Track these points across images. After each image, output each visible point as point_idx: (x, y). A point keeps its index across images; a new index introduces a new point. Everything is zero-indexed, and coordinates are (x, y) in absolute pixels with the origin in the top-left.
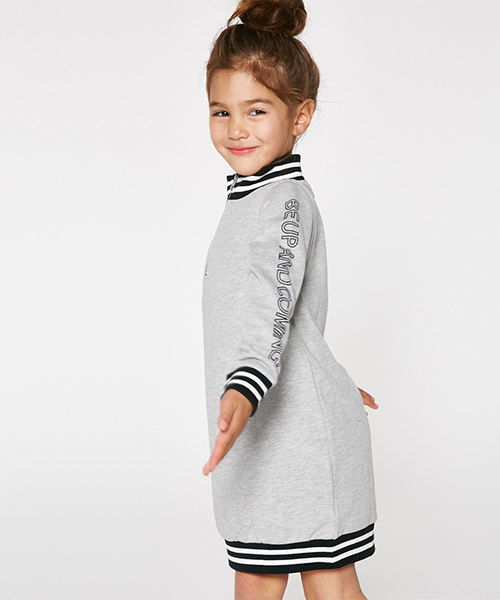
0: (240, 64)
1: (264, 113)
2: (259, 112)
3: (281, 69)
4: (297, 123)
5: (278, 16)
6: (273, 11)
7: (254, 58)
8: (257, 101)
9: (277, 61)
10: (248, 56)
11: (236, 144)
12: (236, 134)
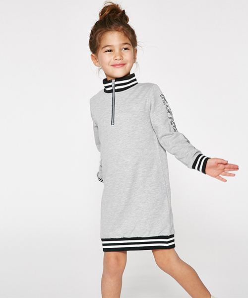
2: (126, 49)
8: (126, 44)
12: (118, 57)
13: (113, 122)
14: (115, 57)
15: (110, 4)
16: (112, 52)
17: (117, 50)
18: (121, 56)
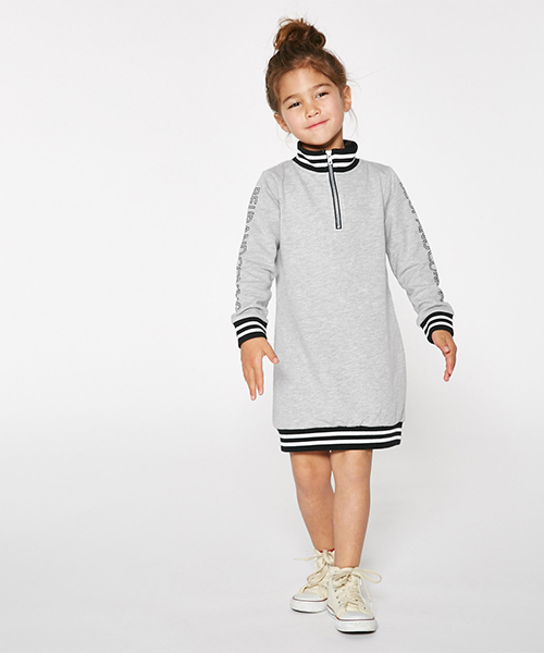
1: (327, 93)
2: (324, 94)
7: (308, 58)
8: (321, 85)
10: (304, 58)
11: (314, 120)
12: (312, 112)
13: (338, 225)
14: (307, 113)
15: (287, 23)
16: (301, 105)
17: (308, 100)
18: (316, 109)
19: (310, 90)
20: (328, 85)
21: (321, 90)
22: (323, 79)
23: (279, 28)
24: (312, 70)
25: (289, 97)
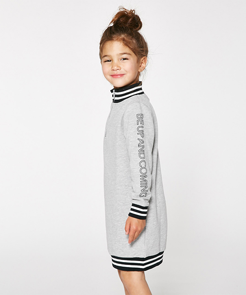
0: (117, 38)
1: (128, 59)
2: (124, 59)
3: (134, 41)
4: (140, 66)
5: (132, 21)
6: (129, 19)
7: (123, 36)
8: (125, 53)
9: (132, 37)
10: (120, 35)
11: (115, 73)
12: (116, 68)
14: (112, 67)
16: (111, 62)
17: (115, 60)
18: (119, 66)
19: (117, 55)
20: (130, 54)
21: (125, 56)
22: (127, 50)
23: (118, 11)
24: (122, 44)
25: (106, 56)
